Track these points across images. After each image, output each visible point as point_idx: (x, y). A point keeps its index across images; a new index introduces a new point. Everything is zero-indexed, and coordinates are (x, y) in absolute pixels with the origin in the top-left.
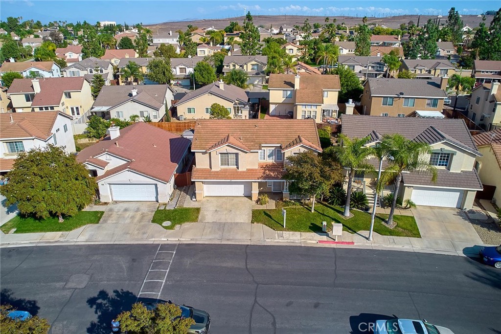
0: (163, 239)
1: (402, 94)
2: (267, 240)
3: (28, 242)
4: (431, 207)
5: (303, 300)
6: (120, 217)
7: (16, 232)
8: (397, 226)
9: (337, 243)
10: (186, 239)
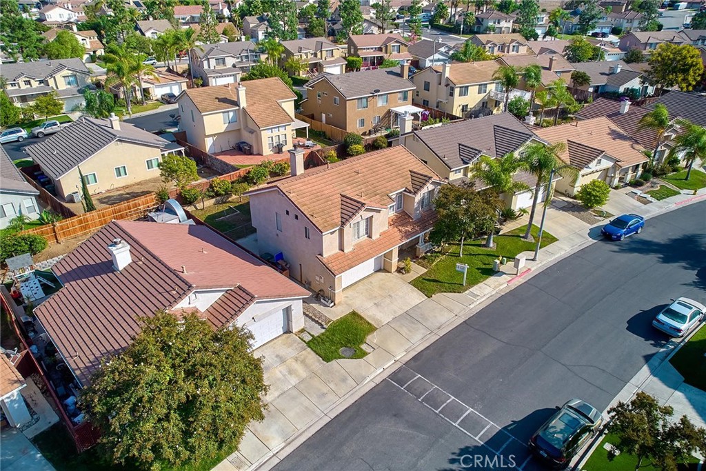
0: (379, 372)
1: (378, 91)
9: (520, 276)
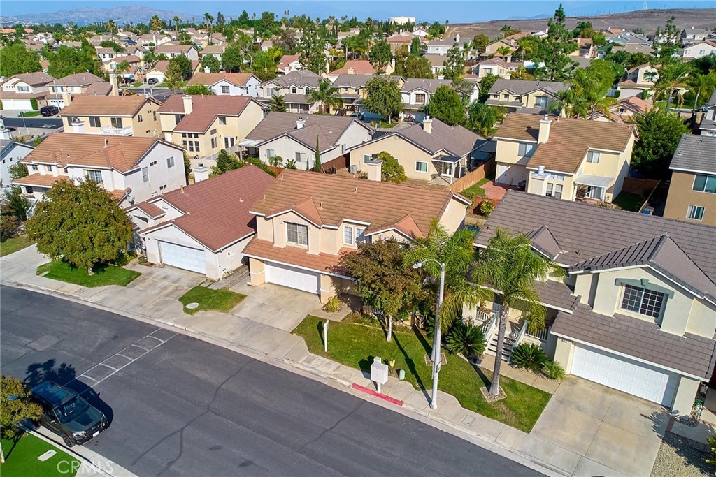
0: (169, 323)
2: (286, 361)
3: (46, 289)
4: (607, 389)
5: (236, 451)
6: (153, 284)
7: (46, 276)
8: (503, 401)
9: (378, 395)
10: (192, 331)
